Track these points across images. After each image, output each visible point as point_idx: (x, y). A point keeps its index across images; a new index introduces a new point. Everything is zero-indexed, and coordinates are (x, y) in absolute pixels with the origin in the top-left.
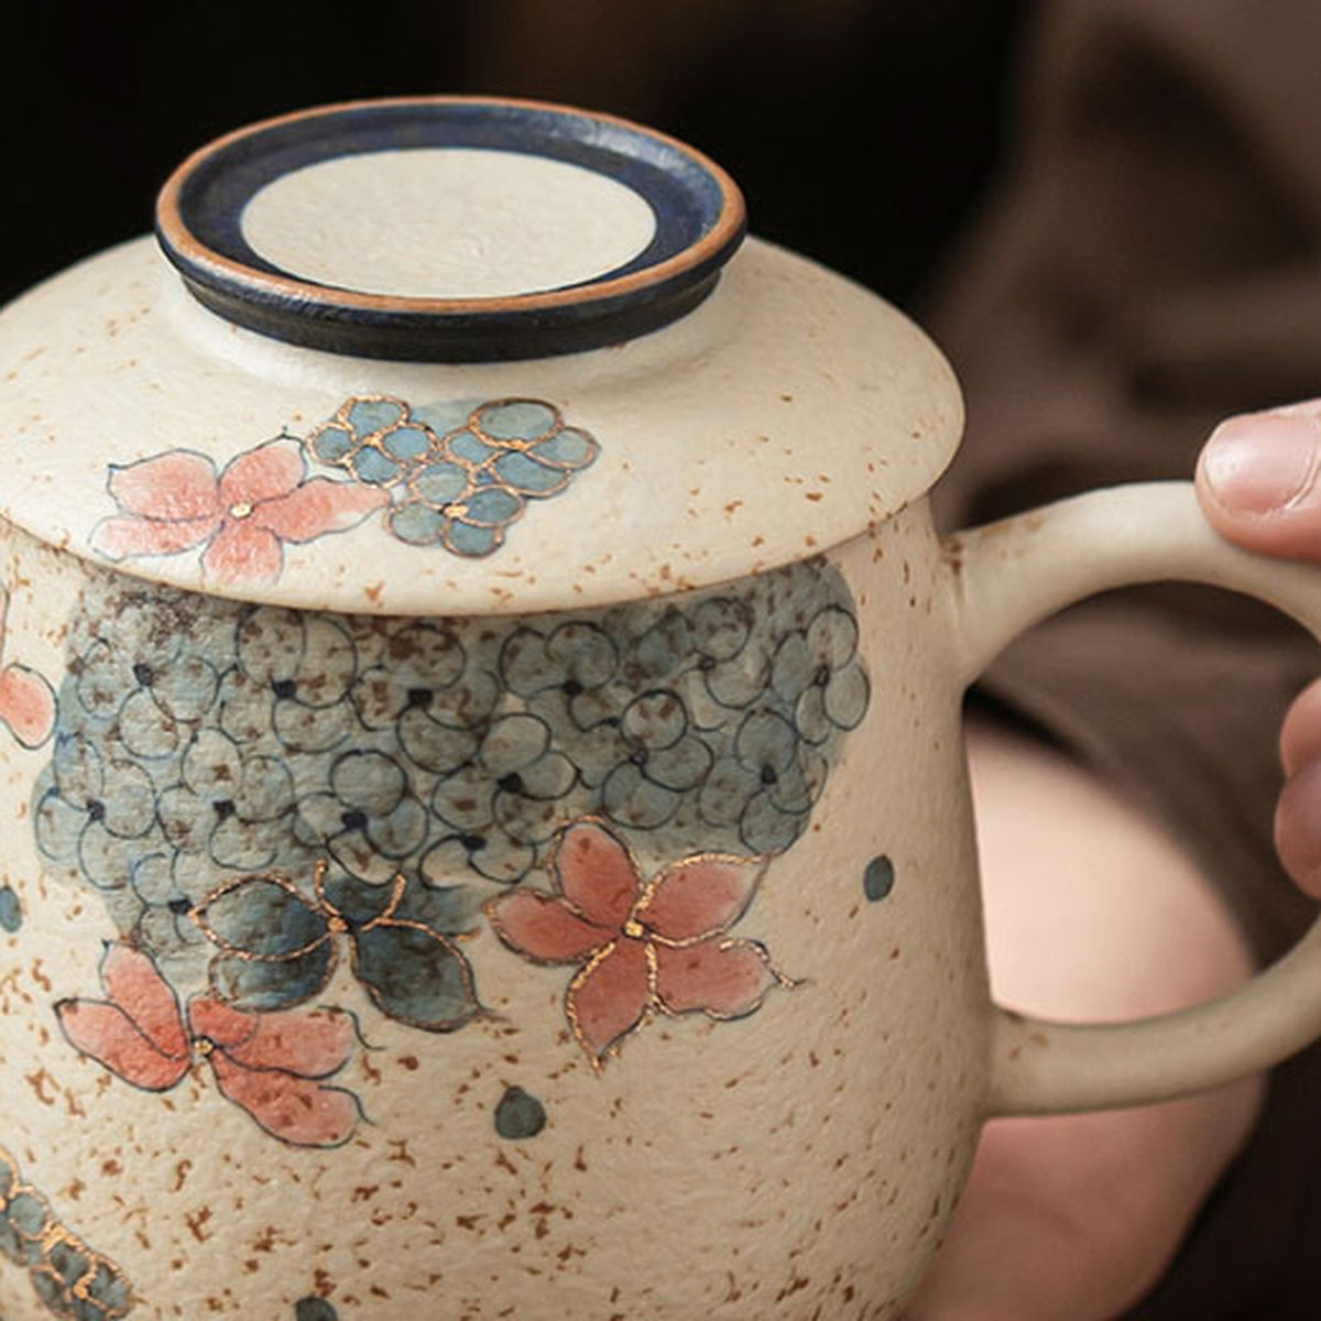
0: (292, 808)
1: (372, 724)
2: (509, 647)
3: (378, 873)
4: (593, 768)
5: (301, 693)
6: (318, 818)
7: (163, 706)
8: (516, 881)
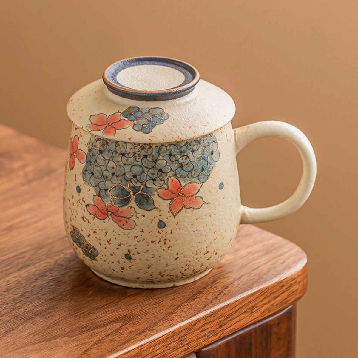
0: (125, 174)
1: (137, 161)
2: (160, 148)
3: (138, 185)
4: (174, 168)
5: (126, 155)
6: (129, 176)
7: (104, 157)
8: (161, 186)
